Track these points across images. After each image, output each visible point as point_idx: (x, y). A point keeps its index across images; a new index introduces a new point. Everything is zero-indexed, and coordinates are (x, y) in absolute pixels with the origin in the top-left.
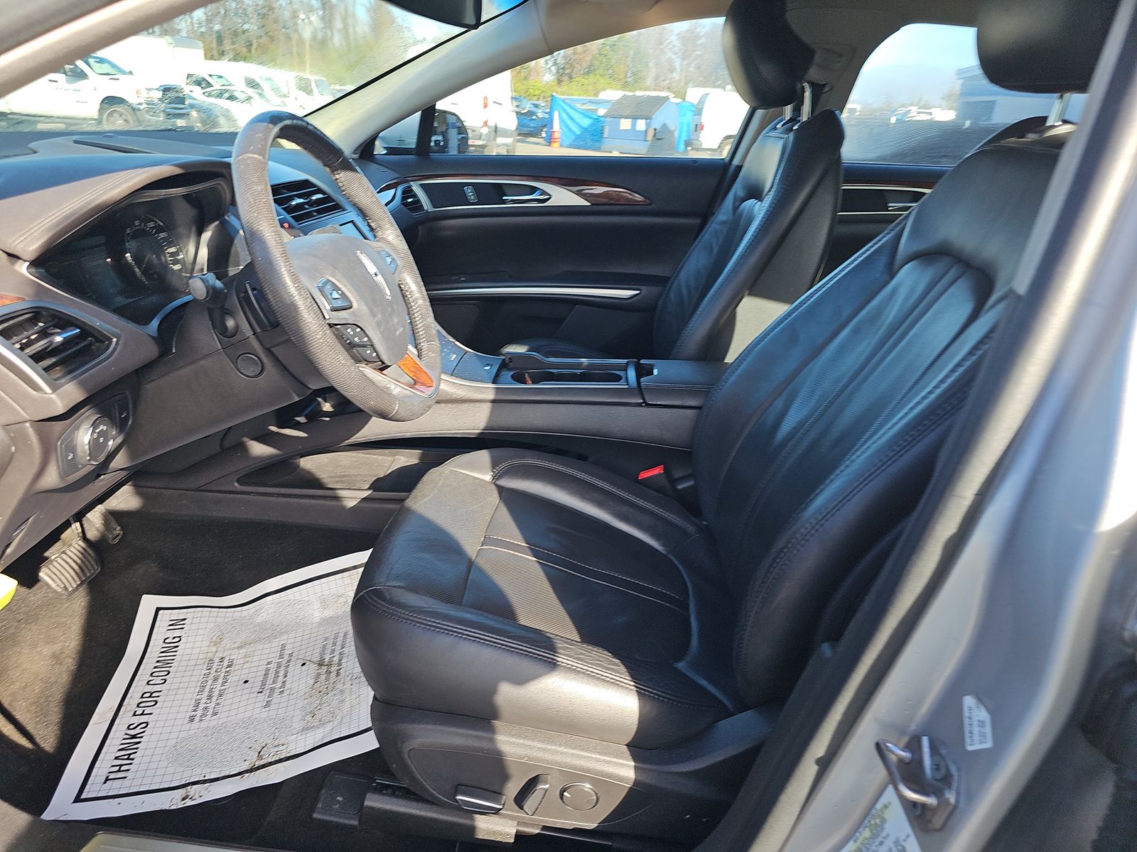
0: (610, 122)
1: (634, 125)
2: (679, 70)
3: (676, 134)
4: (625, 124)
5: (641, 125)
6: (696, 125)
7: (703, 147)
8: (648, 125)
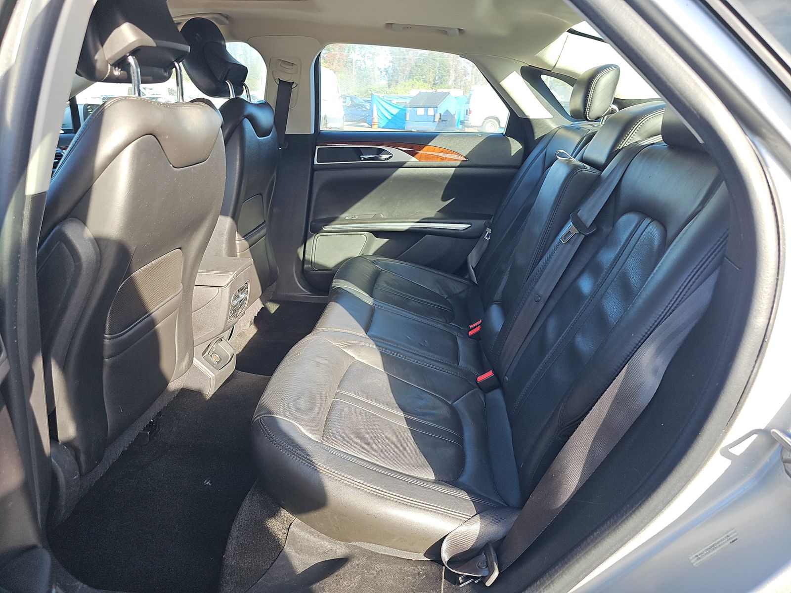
0: (410, 110)
1: (426, 112)
2: (470, 74)
3: (456, 117)
4: (421, 111)
5: (431, 112)
6: (467, 110)
7: (472, 125)
8: (435, 112)
